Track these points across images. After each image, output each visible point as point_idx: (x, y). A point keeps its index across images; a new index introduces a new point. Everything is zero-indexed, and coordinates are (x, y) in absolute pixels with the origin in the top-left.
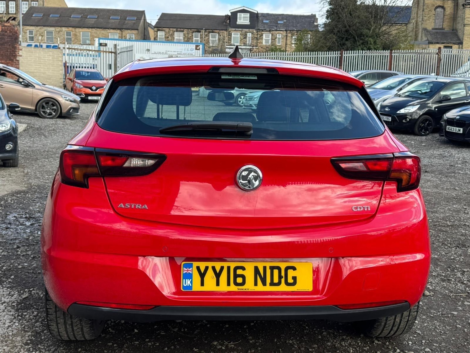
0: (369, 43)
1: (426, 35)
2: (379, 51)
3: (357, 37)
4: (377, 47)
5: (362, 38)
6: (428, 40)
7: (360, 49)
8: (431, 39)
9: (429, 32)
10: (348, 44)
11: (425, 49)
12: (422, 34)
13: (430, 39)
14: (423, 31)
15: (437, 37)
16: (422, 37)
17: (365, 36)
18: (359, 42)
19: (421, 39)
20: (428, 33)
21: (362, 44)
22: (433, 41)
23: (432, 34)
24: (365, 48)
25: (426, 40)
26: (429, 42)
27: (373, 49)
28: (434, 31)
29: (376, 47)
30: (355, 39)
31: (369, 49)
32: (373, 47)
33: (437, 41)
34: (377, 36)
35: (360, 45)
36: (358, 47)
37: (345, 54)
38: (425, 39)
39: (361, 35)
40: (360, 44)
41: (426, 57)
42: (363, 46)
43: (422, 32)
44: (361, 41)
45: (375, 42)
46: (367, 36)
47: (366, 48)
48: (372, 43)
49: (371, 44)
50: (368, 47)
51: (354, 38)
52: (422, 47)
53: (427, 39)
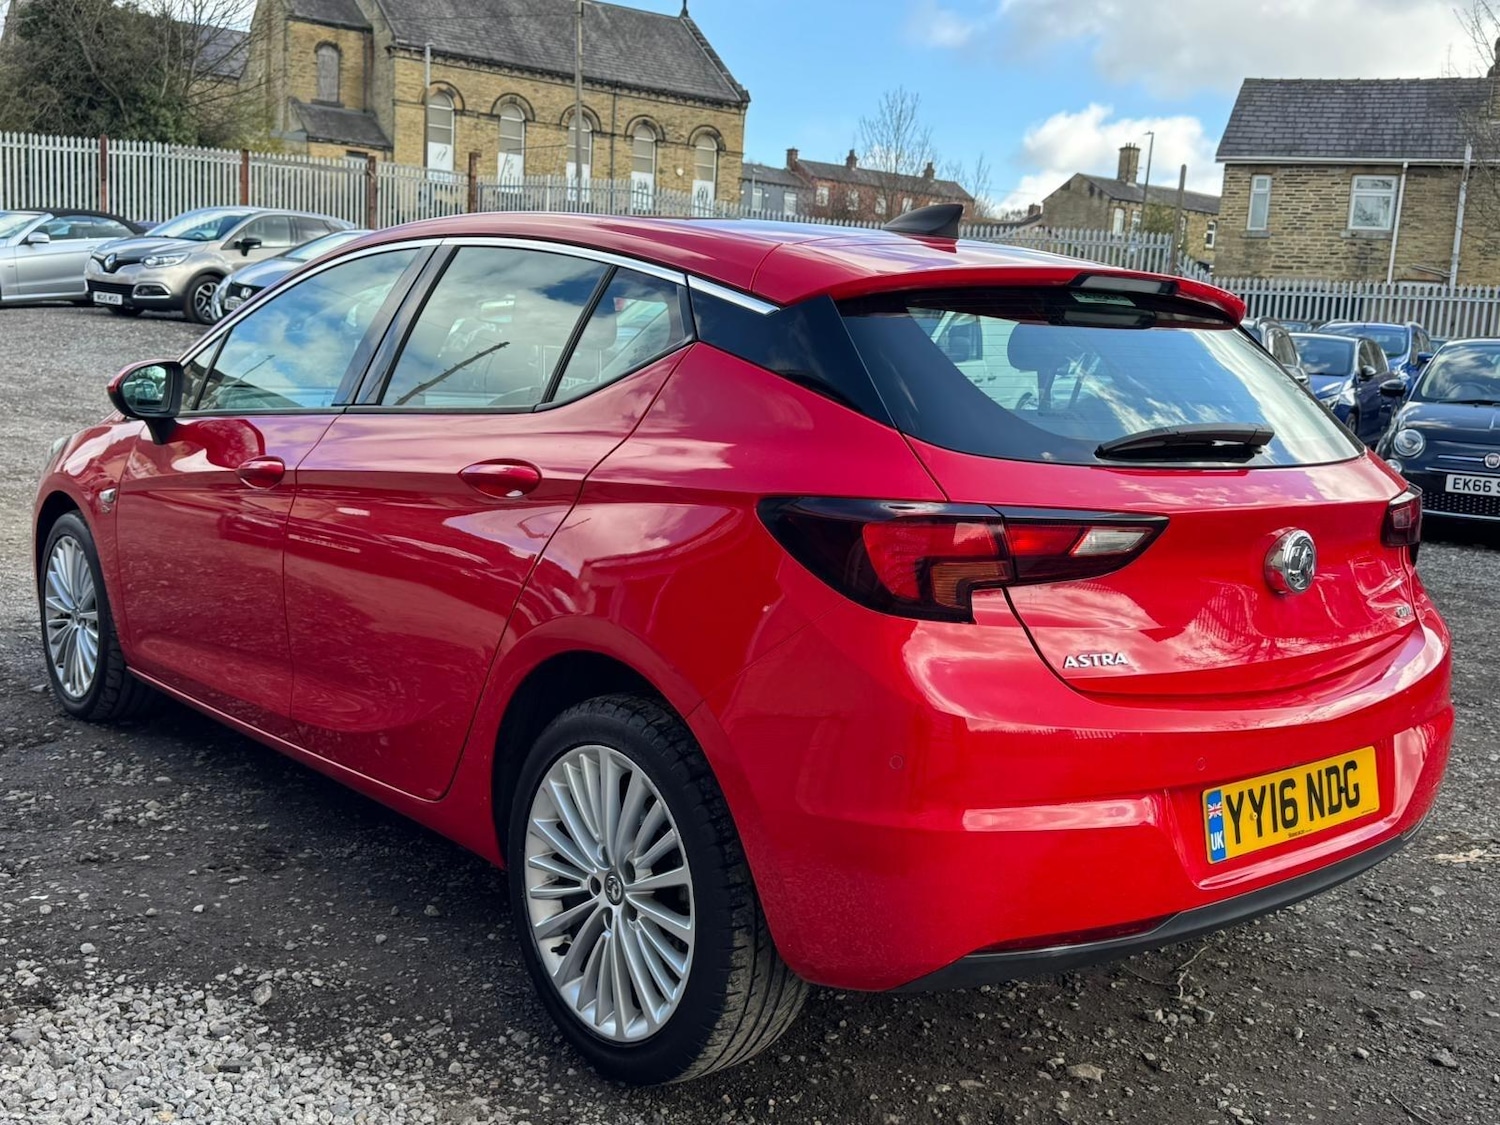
0: (162, 122)
1: (298, 117)
2: (190, 146)
3: (125, 103)
4: (185, 137)
5: (139, 105)
6: (304, 130)
7: (135, 136)
8: (313, 130)
9: (306, 109)
10: (100, 117)
11: (299, 153)
12: (286, 112)
13: (310, 128)
14: (290, 106)
15: (327, 125)
16: (288, 123)
17: (148, 102)
18: (130, 116)
19: (286, 126)
20: (304, 112)
21: (141, 122)
22: (318, 135)
23: (315, 116)
24: (149, 136)
25: (301, 131)
26: (308, 137)
27: (173, 140)
28: (317, 107)
29: (181, 136)
30: (119, 107)
31: (163, 140)
32: (172, 135)
33: (328, 137)
34: (180, 105)
35: (133, 126)
36: (127, 130)
37: (111, 148)
38: (295, 126)
39: (134, 97)
40: (134, 121)
41: (307, 175)
42: (145, 128)
43: (287, 107)
44: (137, 115)
45: (177, 122)
46: (153, 103)
47: (154, 134)
48: (171, 123)
49: (166, 125)
50: (158, 133)
51: (114, 102)
52: (291, 149)
53: (301, 127)
